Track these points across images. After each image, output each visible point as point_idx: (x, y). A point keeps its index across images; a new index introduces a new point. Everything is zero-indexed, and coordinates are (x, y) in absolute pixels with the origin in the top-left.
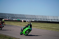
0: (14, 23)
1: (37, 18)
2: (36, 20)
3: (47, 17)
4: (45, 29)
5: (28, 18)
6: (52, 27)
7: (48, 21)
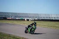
0: (17, 22)
1: (40, 17)
2: (39, 18)
3: (50, 15)
4: (48, 27)
5: (31, 17)
6: (55, 25)
7: (51, 19)
